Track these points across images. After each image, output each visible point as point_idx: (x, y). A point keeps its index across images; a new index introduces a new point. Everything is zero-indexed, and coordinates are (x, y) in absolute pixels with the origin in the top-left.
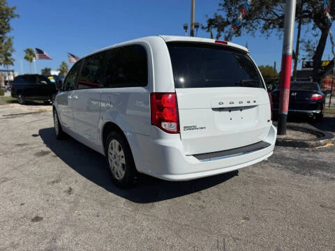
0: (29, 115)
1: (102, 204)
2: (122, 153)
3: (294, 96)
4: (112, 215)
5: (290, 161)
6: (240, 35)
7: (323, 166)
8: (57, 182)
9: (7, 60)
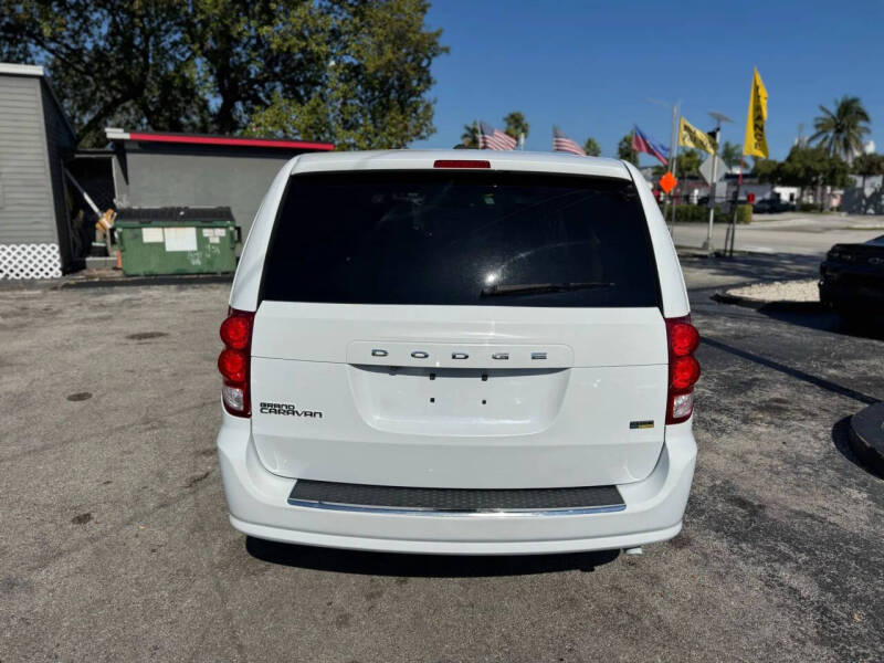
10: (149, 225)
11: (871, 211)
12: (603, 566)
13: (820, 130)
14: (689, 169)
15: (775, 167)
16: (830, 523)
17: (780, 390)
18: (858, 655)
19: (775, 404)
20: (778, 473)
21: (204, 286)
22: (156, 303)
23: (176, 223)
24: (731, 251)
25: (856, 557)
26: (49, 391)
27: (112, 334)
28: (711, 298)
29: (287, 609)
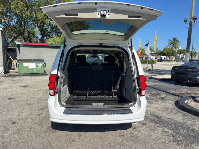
10: (25, 62)
11: (181, 61)
12: (129, 129)
13: (169, 44)
14: (143, 52)
15: (161, 52)
16: (175, 120)
17: (163, 95)
18: (181, 144)
19: (163, 98)
20: (164, 111)
21: (37, 76)
22: (26, 80)
23: (31, 62)
24: (152, 69)
25: (180, 126)
26: (4, 98)
27: (17, 86)
28: (148, 78)
29: (61, 139)
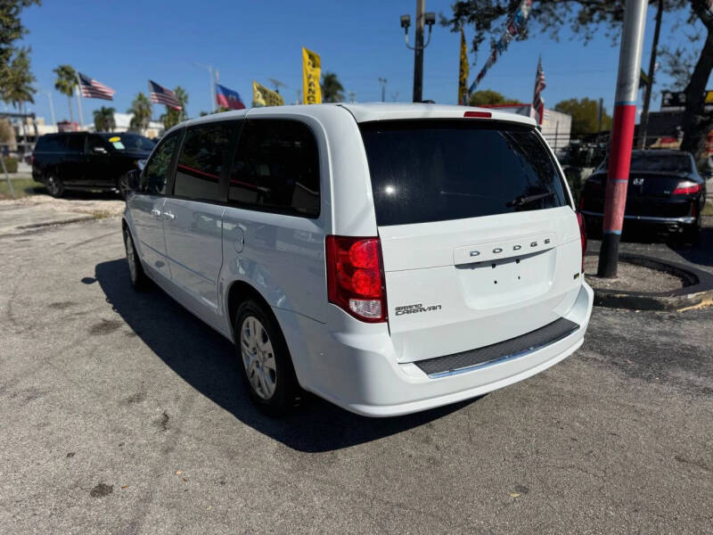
0: (72, 226)
1: (231, 454)
2: (268, 347)
3: (638, 186)
4: (252, 480)
5: (621, 346)
6: (525, 37)
7: (688, 357)
8: (139, 398)
9: (19, 90)
